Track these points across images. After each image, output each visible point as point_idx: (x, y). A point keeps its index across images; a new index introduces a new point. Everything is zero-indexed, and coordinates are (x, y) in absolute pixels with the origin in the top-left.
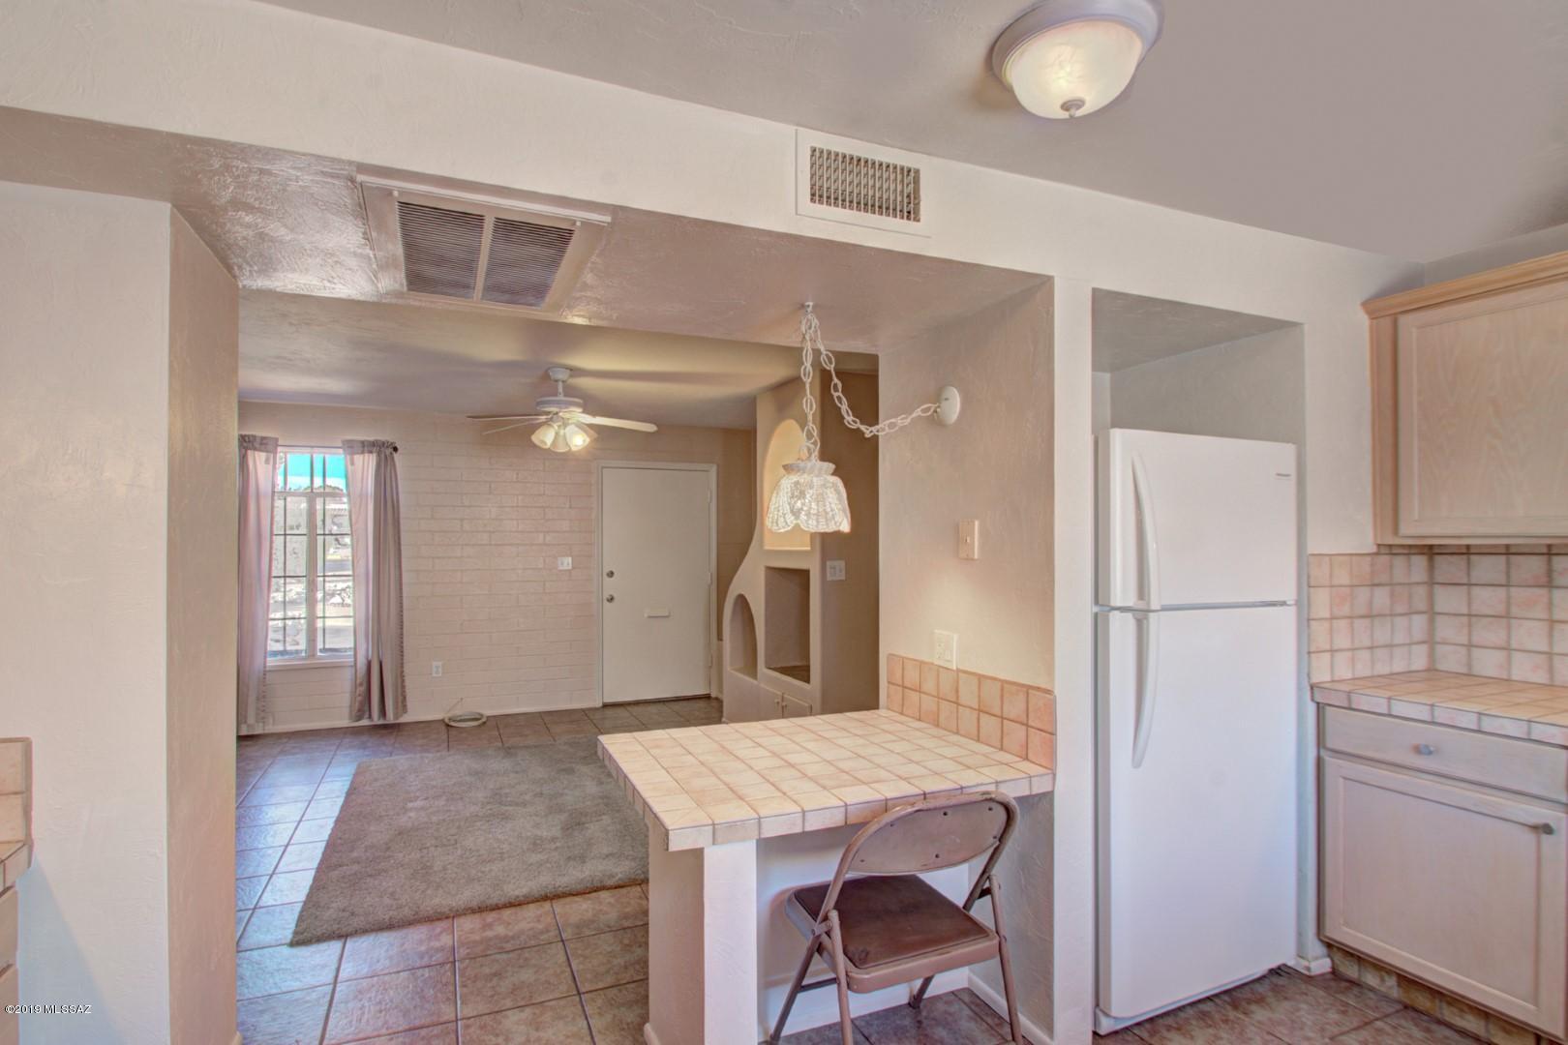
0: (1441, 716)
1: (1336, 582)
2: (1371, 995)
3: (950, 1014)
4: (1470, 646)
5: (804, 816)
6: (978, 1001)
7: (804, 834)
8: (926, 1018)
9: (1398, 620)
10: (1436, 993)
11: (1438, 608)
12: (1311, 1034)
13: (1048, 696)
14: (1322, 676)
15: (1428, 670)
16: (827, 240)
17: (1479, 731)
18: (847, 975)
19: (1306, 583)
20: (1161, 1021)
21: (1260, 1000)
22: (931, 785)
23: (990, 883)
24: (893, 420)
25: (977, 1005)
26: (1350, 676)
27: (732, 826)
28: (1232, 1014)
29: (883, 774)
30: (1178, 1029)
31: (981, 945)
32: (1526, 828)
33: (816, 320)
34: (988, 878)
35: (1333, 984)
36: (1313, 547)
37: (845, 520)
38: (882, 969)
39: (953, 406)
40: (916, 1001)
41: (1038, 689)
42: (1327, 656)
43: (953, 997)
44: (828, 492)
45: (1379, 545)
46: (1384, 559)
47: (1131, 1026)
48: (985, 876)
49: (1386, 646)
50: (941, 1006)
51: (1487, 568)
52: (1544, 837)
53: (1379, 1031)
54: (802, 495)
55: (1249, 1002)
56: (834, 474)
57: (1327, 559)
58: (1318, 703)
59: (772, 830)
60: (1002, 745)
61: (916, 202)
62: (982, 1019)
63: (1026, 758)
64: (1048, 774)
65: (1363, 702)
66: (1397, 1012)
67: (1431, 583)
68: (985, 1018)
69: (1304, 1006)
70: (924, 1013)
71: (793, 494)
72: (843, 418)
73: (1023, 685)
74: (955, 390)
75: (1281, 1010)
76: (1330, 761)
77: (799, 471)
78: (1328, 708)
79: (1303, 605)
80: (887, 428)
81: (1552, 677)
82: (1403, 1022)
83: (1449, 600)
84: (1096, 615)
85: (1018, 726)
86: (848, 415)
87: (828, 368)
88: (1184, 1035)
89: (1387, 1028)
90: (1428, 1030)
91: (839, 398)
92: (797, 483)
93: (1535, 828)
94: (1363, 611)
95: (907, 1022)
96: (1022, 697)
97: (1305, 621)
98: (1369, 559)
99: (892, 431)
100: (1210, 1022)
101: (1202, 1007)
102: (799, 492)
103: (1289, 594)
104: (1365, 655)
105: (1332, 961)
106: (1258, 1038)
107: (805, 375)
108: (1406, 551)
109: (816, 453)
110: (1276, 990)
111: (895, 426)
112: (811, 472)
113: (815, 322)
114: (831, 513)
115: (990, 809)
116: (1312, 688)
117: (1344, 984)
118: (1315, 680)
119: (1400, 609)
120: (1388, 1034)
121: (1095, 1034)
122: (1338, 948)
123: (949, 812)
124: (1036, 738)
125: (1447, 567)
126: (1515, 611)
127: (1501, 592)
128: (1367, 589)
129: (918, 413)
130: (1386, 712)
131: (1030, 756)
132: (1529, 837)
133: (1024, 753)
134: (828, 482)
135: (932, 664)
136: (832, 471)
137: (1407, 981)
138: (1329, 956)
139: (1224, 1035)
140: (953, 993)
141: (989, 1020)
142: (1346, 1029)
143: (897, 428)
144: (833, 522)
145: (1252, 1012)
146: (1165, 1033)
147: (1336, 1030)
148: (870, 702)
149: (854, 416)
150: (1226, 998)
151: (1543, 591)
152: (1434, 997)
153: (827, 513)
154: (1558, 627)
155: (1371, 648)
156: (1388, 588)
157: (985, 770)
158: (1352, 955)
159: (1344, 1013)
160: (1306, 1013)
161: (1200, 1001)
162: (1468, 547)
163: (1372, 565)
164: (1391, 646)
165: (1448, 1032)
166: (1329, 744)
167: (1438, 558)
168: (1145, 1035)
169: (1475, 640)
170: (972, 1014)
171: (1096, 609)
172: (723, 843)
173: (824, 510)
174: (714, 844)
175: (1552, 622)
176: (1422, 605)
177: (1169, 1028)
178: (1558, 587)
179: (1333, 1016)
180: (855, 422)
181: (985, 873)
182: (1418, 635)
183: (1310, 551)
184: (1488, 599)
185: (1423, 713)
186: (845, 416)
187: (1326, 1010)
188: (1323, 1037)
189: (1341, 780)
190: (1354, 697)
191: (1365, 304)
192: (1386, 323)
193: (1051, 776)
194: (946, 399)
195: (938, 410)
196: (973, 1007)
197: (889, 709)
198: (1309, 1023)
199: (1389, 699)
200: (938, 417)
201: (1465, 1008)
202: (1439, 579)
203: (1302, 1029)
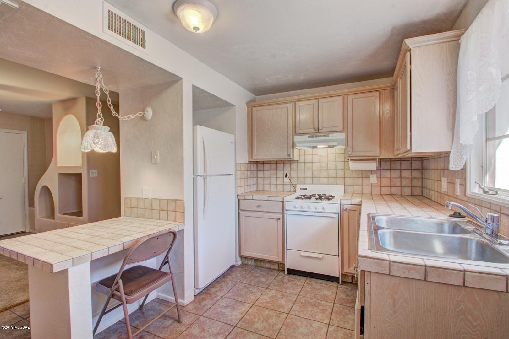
0: (262, 198)
1: (242, 170)
2: (250, 266)
3: (153, 307)
4: (264, 184)
5: (109, 249)
6: (161, 300)
7: (109, 255)
8: (145, 311)
9: (252, 179)
10: (262, 261)
11: (258, 176)
12: (240, 278)
13: (182, 201)
14: (239, 193)
15: (257, 190)
16: (114, 45)
17: (268, 200)
18: (126, 299)
19: (237, 170)
20: (209, 287)
21: (229, 274)
22: (150, 232)
23: (168, 259)
24: (129, 116)
25: (161, 301)
26: (244, 192)
27: (80, 258)
28: (224, 279)
29: (133, 232)
30: (213, 287)
31: (166, 278)
32: (275, 220)
33: (101, 74)
34: (167, 258)
35: (242, 266)
36: (237, 161)
37: (115, 147)
38: (138, 293)
39: (149, 113)
40: (141, 308)
41: (179, 200)
42: (240, 187)
43: (152, 302)
44: (109, 137)
45: (249, 161)
46: (250, 164)
47: (202, 290)
48: (166, 258)
49: (250, 185)
50: (149, 306)
51: (267, 166)
52: (279, 221)
53: (252, 273)
54: (98, 138)
55: (227, 276)
56: (110, 131)
57: (240, 164)
58: (239, 199)
59: (97, 256)
60: (168, 219)
61: (144, 42)
62: (163, 304)
63: (176, 221)
64: (182, 224)
65: (247, 197)
66: (255, 268)
67: (257, 170)
68: (164, 303)
69: (238, 273)
70: (144, 310)
71: (94, 137)
72: (112, 112)
73: (175, 200)
74: (150, 109)
75: (234, 275)
76: (241, 212)
77: (96, 129)
78: (241, 200)
79: (236, 175)
80: (127, 118)
81: (277, 190)
82: (256, 269)
83: (260, 174)
84: (193, 178)
85: (173, 212)
86: (113, 111)
87: (106, 93)
88: (215, 288)
89: (254, 272)
90: (260, 270)
91: (110, 105)
92: (96, 133)
93: (277, 219)
94: (246, 177)
95: (139, 314)
96: (174, 203)
97: (236, 179)
98: (247, 164)
99: (129, 119)
100: (219, 283)
101: (217, 280)
102: (96, 136)
103: (233, 172)
104: (246, 187)
105: (242, 261)
106: (230, 283)
107: (97, 93)
108: (253, 163)
109: (102, 123)
110: (231, 271)
111: (130, 118)
112: (101, 129)
113: (101, 75)
114: (110, 145)
115: (170, 235)
116: (237, 196)
117: (244, 265)
118: (238, 194)
119: (252, 176)
120: (254, 273)
121: (194, 295)
122: (243, 257)
123: (159, 237)
124: (179, 215)
125: (260, 167)
126: (271, 176)
127: (269, 172)
128: (247, 172)
129: (138, 114)
130: (252, 199)
131: (177, 221)
132: (276, 221)
133: (175, 220)
134: (108, 134)
135: (143, 198)
136: (109, 130)
137: (256, 260)
138: (241, 260)
139: (223, 285)
140: (152, 301)
141: (165, 304)
142: (246, 275)
143: (130, 119)
144: (111, 148)
145: (228, 277)
146: (210, 289)
147: (244, 275)
148: (118, 215)
149: (115, 112)
150: (222, 276)
151: (275, 171)
152: (261, 262)
153: (108, 145)
154: (278, 178)
155: (248, 185)
156: (250, 171)
157: (165, 226)
158: (246, 258)
159: (245, 271)
160: (238, 274)
161: (217, 279)
162: (263, 161)
163: (248, 166)
164: (251, 185)
165: (264, 269)
166: (241, 209)
167: (258, 165)
168: (206, 291)
169: (265, 183)
170: (159, 304)
171: (194, 176)
172: (76, 265)
173: (107, 144)
174: (73, 266)
175: (277, 178)
176: (255, 176)
177: (211, 288)
178: (278, 170)
179: (244, 273)
180: (116, 114)
181: (166, 256)
182: (255, 182)
183: (237, 162)
184: (267, 173)
185: (258, 198)
186: (112, 111)
187: (242, 272)
188: (242, 278)
189: (243, 217)
190: (246, 196)
191: (247, 103)
192: (250, 109)
193: (183, 225)
194: (147, 111)
195: (144, 115)
196: (159, 302)
197: (125, 216)
198: (239, 276)
199: (252, 196)
200: (144, 117)
201: (266, 262)
202: (258, 170)
203: (238, 277)
